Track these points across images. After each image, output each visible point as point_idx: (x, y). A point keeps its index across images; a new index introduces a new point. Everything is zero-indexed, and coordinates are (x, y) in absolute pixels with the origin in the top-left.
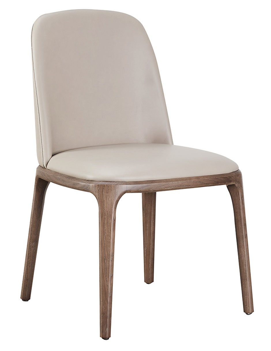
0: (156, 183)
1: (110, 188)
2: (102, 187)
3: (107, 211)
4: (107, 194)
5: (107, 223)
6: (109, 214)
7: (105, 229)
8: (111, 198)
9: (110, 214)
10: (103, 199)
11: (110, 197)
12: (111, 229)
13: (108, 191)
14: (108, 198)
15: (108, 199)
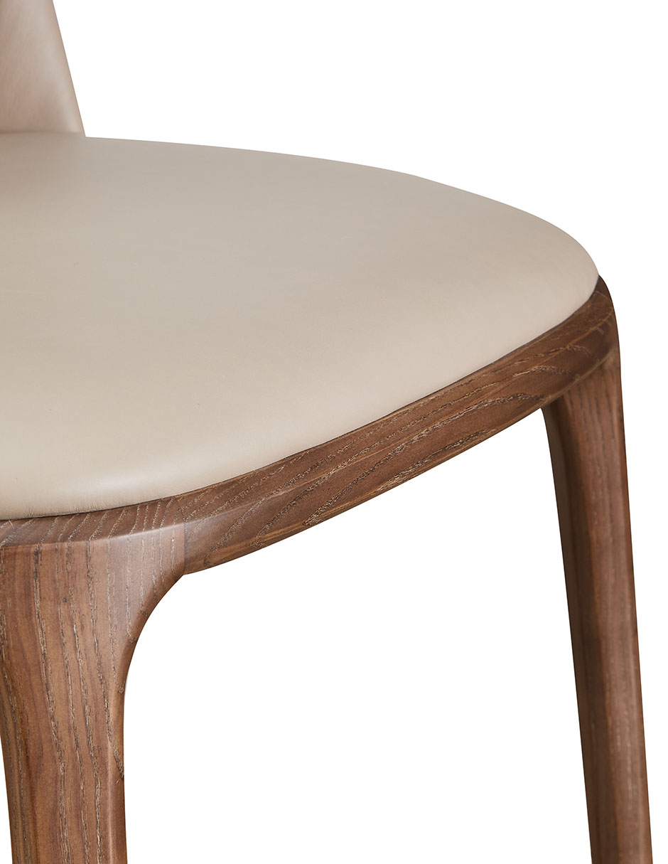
0: (334, 462)
1: (83, 560)
2: (18, 562)
3: (72, 729)
4: (62, 609)
5: (79, 807)
6: (83, 744)
7: (65, 848)
8: (94, 632)
9: (93, 744)
10: (35, 646)
11: (82, 627)
12: (105, 846)
13: (66, 586)
14: (68, 632)
15: (69, 646)
